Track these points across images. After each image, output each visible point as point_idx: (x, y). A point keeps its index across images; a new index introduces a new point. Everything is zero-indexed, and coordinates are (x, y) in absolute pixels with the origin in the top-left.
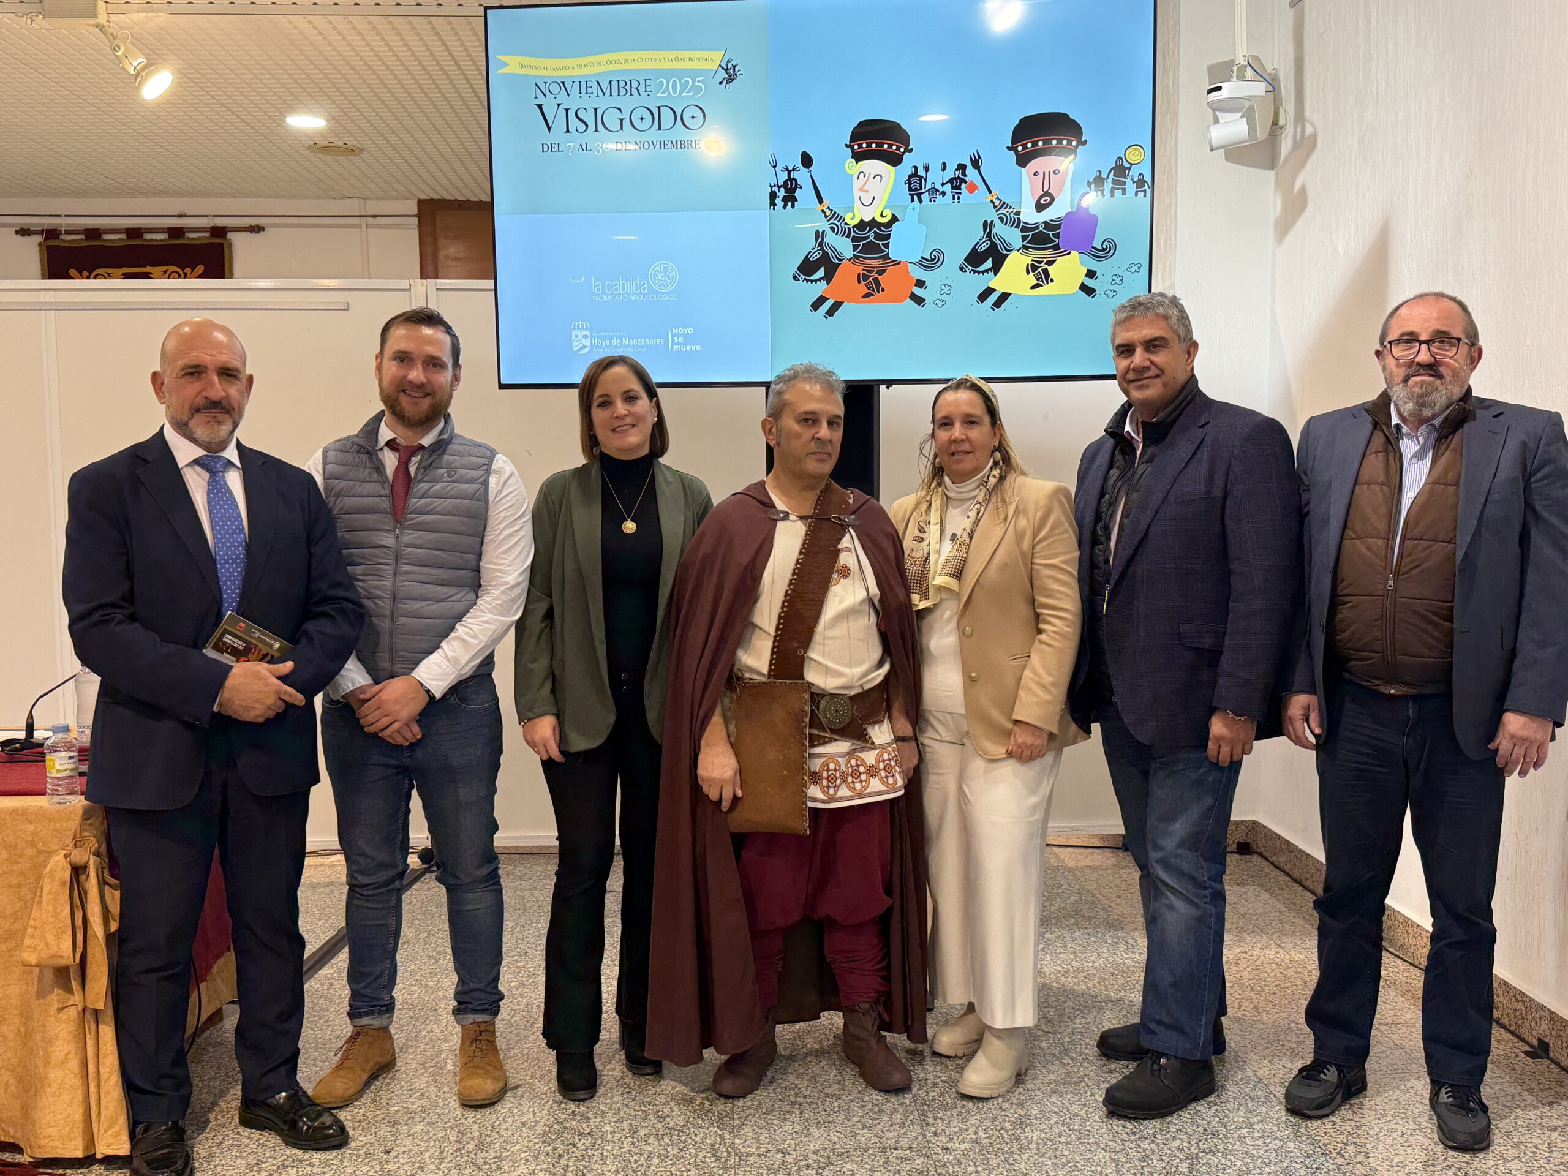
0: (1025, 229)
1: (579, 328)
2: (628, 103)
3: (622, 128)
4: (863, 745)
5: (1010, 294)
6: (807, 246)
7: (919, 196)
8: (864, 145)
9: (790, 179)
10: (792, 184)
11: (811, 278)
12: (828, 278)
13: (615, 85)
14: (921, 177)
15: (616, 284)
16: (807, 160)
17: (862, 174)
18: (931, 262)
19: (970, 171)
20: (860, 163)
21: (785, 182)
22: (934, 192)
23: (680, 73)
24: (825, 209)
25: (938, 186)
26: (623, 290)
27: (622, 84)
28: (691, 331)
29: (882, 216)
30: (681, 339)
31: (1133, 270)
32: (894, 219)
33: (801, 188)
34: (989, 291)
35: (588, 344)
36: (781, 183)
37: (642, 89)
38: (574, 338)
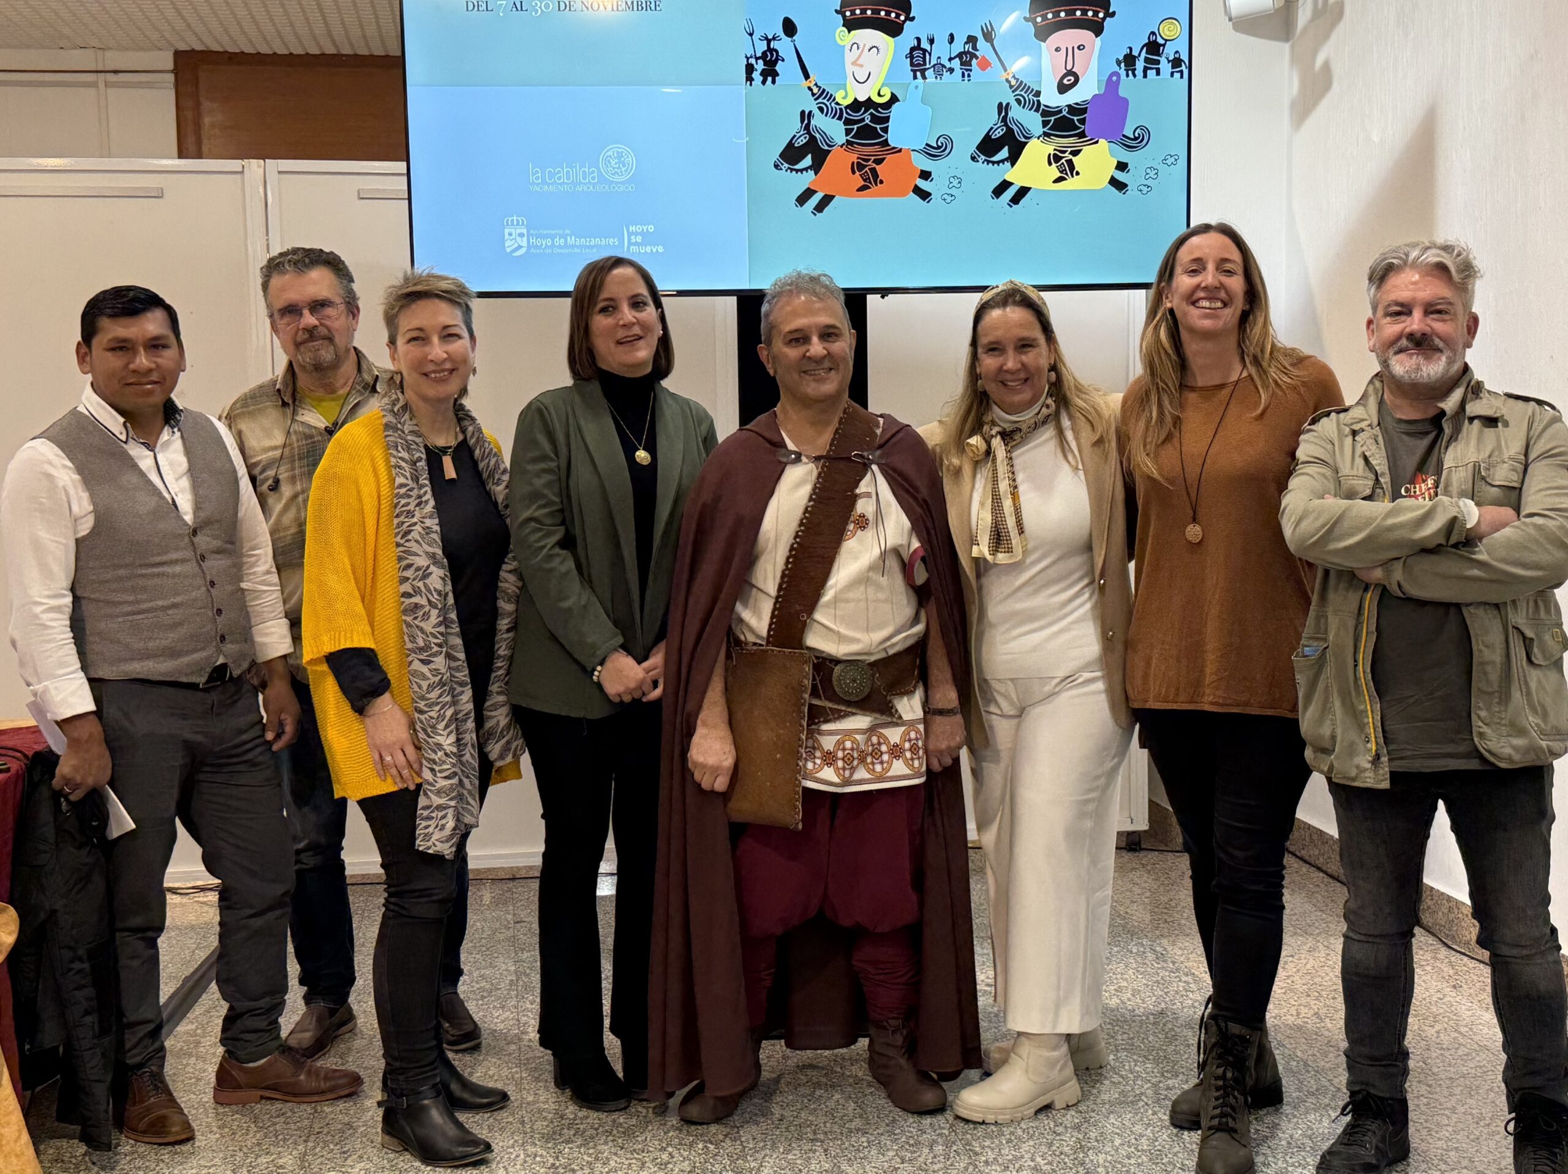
0: (1045, 114)
1: (513, 224)
4: (889, 719)
5: (1029, 189)
6: (790, 129)
7: (923, 72)
8: (858, 12)
9: (770, 49)
10: (772, 55)
11: (797, 167)
12: (816, 167)
14: (924, 51)
15: (559, 172)
16: (789, 28)
17: (855, 46)
18: (937, 150)
19: (982, 43)
20: (853, 32)
21: (764, 53)
22: (939, 68)
24: (812, 85)
26: (568, 179)
28: (651, 228)
29: (879, 95)
30: (639, 239)
31: (1169, 162)
32: (894, 99)
33: (783, 60)
34: (1005, 185)
35: (524, 243)
36: (759, 54)
38: (507, 236)
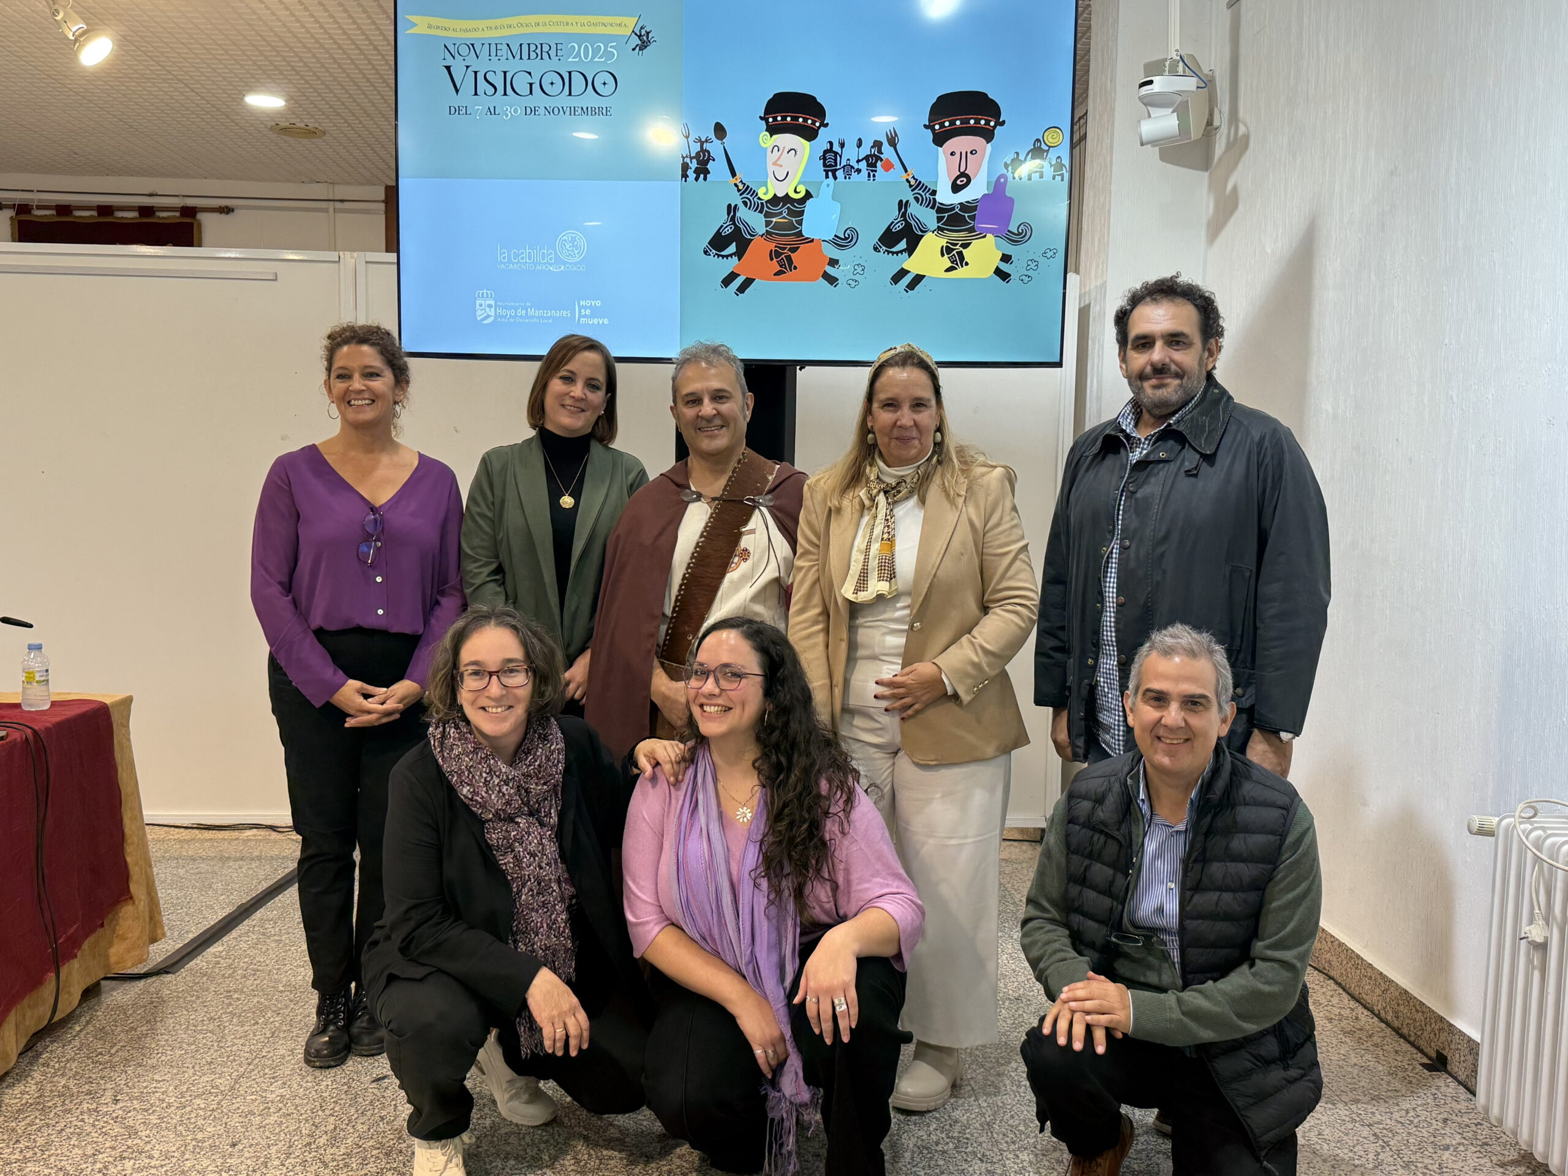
0: (940, 210)
1: (483, 297)
2: (538, 67)
3: (531, 93)
5: (924, 276)
6: (718, 220)
7: (834, 172)
8: (779, 118)
9: (703, 151)
10: (704, 156)
11: (722, 253)
12: (740, 254)
13: (525, 48)
14: (836, 153)
15: (522, 253)
16: (720, 131)
17: (776, 148)
18: (845, 241)
19: (887, 149)
20: (775, 137)
21: (698, 154)
22: (849, 169)
23: (593, 38)
24: (737, 182)
25: (853, 163)
26: (530, 259)
27: (533, 47)
28: (598, 303)
29: (795, 191)
30: (588, 312)
31: (1048, 255)
32: (808, 195)
33: (714, 160)
34: (903, 273)
35: (492, 313)
36: (693, 155)
37: (553, 53)
38: (478, 307)
